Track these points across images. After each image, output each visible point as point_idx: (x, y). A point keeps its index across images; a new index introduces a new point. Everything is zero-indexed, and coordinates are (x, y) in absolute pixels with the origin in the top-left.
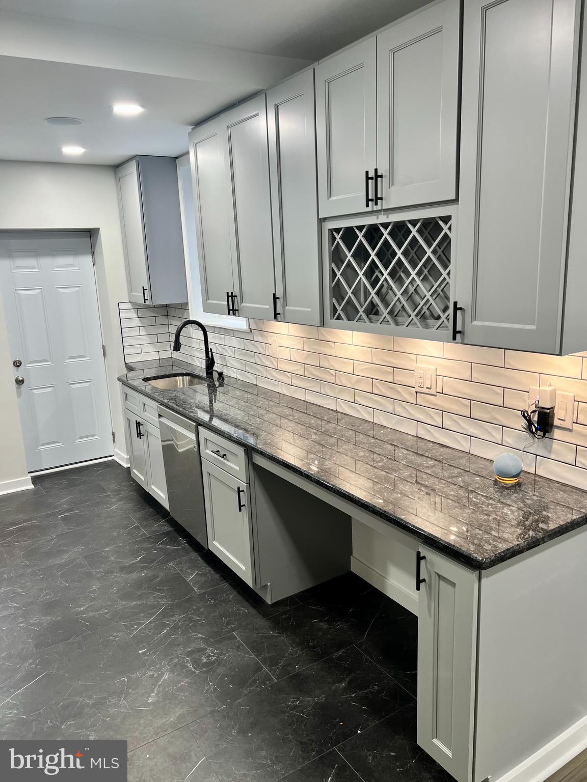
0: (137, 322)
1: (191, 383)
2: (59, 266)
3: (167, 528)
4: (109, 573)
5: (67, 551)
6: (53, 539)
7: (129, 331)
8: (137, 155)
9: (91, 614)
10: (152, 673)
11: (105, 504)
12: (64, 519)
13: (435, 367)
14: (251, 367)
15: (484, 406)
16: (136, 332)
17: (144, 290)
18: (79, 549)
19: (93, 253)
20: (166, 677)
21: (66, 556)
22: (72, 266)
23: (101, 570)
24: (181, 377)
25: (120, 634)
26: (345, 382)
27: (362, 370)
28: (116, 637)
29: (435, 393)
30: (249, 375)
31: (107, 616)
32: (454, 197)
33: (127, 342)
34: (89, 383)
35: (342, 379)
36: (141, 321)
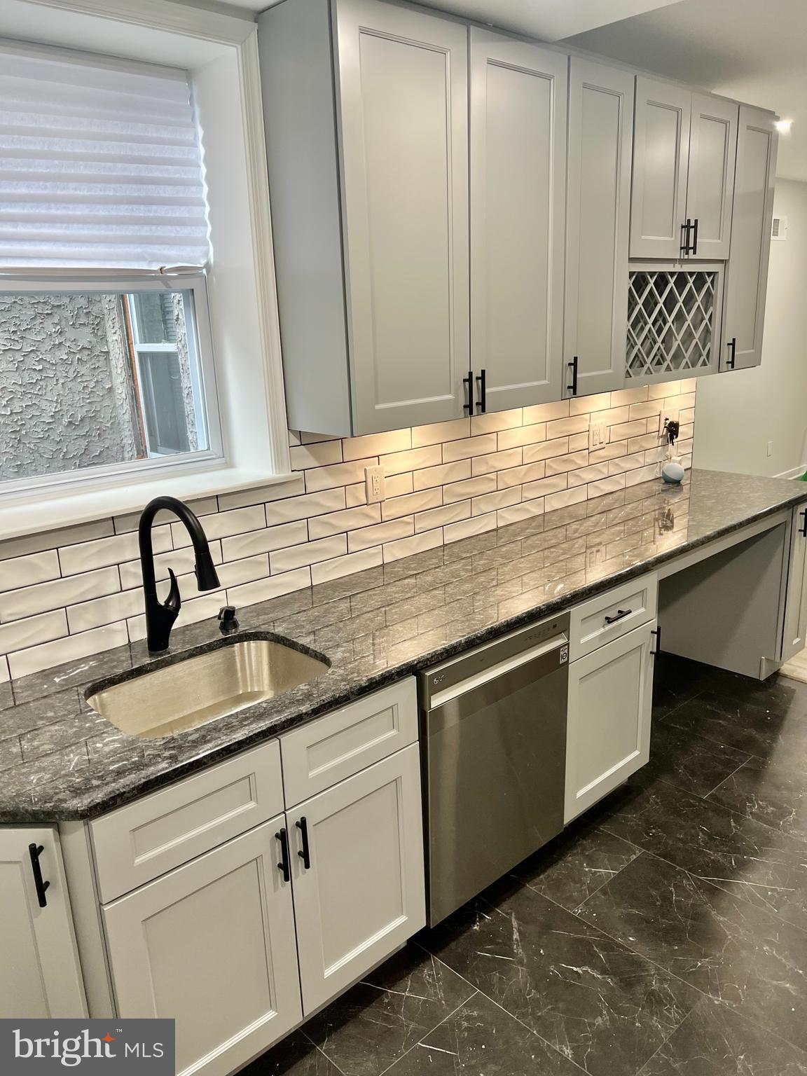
26: (511, 482)
27: (533, 455)
35: (506, 479)
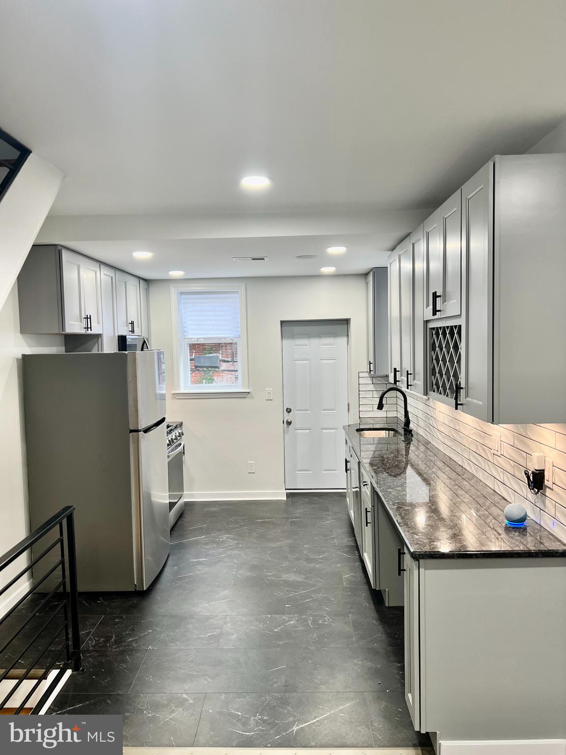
0: (372, 387)
1: (394, 436)
2: (297, 345)
3: (352, 544)
4: (298, 559)
5: (281, 541)
6: (278, 532)
7: (365, 393)
8: (374, 268)
9: (273, 578)
10: (286, 618)
11: (322, 519)
12: (291, 522)
13: (500, 434)
14: (429, 427)
15: (518, 466)
16: (370, 395)
17: (370, 363)
18: (289, 541)
19: (348, 336)
20: (292, 622)
21: (280, 543)
22: (306, 345)
23: (294, 557)
24: (387, 432)
25: (282, 593)
28: (279, 594)
29: (500, 455)
30: (428, 434)
31: (281, 582)
32: (460, 314)
33: (362, 401)
34: (335, 430)
36: (375, 387)
